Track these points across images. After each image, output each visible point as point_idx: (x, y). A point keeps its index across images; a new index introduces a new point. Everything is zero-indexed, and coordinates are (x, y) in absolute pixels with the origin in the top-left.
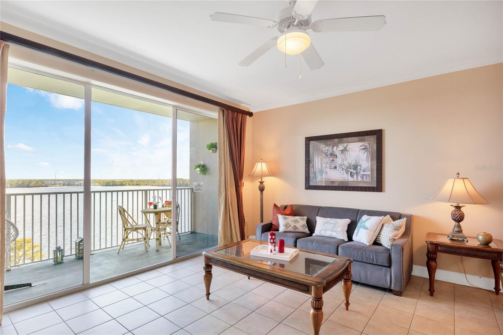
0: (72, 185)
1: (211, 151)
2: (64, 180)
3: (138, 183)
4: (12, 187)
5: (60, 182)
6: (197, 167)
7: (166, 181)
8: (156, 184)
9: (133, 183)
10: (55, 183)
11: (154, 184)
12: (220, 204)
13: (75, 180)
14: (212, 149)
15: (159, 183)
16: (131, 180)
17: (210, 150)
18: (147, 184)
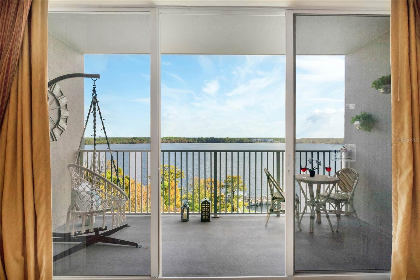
0: (267, 142)
1: (382, 90)
2: (262, 138)
3: (314, 141)
4: (235, 142)
5: (260, 139)
6: (355, 120)
7: (340, 139)
8: (330, 142)
9: (309, 141)
10: (257, 140)
11: (328, 142)
12: (397, 194)
13: (269, 138)
14: (384, 86)
15: (333, 141)
16: (308, 138)
17: (380, 88)
18: (321, 142)
